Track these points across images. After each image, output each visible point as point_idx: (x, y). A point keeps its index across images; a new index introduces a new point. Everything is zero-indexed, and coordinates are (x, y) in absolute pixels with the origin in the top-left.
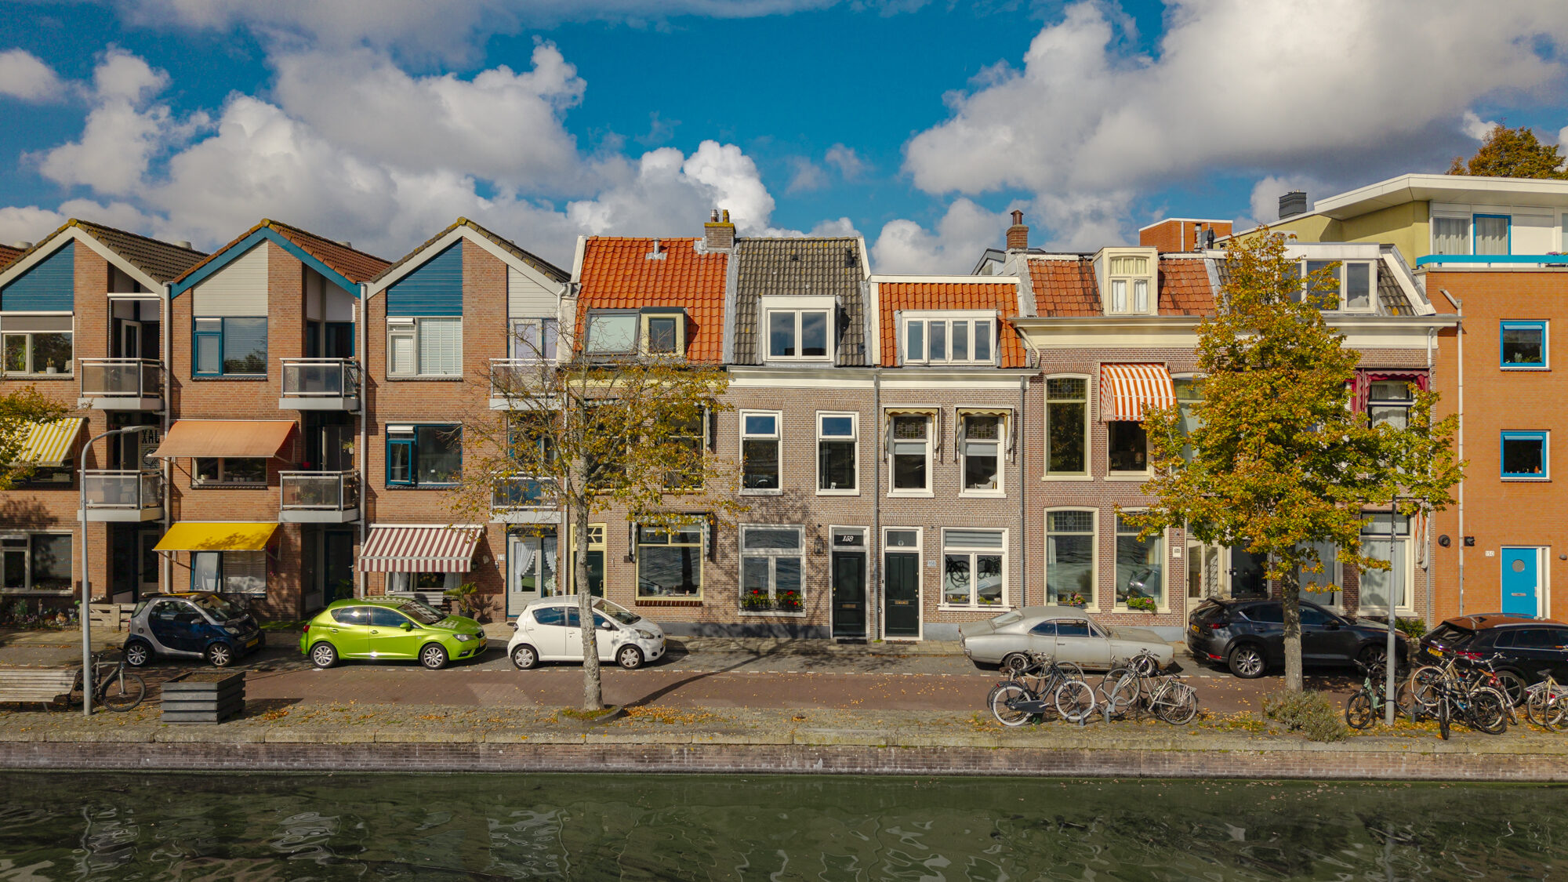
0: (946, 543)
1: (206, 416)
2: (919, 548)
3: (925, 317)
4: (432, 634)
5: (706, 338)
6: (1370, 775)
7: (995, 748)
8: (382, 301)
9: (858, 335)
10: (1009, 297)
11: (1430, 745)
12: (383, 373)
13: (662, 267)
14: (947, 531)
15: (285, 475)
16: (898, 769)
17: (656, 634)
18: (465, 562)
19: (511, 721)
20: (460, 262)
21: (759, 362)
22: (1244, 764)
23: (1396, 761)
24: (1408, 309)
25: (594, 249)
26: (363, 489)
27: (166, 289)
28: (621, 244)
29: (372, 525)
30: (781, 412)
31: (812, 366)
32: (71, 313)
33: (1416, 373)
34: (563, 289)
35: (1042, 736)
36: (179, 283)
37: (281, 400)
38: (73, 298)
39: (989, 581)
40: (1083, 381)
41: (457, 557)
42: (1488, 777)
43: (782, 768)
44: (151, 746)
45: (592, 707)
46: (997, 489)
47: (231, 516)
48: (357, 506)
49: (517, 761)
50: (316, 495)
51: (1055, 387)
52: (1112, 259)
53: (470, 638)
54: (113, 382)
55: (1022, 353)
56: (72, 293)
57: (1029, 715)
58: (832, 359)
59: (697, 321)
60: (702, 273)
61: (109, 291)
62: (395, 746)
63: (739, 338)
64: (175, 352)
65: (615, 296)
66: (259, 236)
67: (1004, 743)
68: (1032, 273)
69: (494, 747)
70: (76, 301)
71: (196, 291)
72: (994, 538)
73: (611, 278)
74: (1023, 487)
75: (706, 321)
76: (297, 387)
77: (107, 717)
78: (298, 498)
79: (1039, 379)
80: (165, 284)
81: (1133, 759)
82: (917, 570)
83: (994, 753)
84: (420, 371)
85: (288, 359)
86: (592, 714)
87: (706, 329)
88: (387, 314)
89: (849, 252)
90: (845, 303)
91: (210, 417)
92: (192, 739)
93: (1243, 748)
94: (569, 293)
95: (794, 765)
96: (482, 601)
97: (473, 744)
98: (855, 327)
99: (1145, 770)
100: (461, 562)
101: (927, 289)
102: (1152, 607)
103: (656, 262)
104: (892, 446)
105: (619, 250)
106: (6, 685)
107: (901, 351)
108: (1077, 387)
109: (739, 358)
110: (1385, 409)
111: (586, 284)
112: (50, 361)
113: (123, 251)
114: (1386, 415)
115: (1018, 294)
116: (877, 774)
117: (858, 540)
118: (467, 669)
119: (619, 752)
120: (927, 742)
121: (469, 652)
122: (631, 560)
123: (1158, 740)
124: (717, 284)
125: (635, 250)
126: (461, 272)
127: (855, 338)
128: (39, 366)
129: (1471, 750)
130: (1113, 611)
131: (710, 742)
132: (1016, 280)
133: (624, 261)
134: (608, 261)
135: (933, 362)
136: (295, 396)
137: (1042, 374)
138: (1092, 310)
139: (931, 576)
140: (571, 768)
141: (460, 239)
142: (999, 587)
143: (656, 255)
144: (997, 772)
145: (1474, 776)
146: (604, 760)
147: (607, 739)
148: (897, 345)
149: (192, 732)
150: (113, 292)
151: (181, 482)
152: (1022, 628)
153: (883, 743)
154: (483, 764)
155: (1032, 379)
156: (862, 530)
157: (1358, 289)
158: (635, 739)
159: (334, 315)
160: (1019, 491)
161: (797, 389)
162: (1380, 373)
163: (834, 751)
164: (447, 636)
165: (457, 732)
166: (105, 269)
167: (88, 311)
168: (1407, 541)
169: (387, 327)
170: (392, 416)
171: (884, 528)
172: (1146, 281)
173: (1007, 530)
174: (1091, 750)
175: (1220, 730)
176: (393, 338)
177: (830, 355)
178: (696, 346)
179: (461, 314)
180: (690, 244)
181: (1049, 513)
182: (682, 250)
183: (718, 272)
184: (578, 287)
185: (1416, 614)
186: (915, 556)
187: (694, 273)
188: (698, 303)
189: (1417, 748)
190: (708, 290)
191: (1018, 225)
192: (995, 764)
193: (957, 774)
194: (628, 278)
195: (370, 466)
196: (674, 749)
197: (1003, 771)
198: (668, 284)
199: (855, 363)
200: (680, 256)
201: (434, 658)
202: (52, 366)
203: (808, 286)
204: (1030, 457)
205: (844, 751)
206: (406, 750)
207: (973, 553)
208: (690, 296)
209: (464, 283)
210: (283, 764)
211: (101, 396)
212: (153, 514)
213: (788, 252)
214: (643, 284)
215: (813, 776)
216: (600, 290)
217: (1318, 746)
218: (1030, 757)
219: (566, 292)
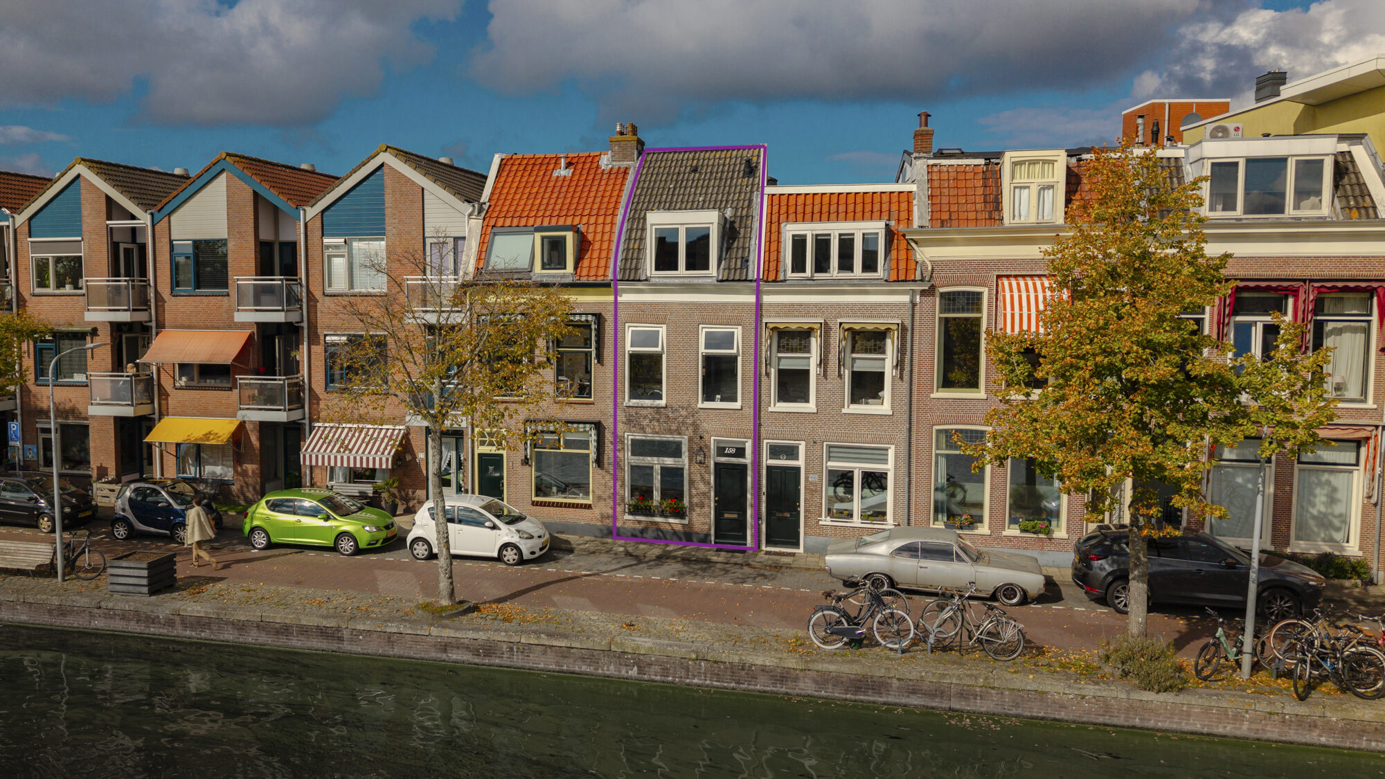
0: (829, 458)
1: (183, 327)
2: (800, 462)
3: (809, 230)
4: (345, 525)
5: (596, 255)
6: (1205, 730)
7: (802, 670)
8: (318, 224)
9: (744, 248)
10: (904, 206)
11: (1279, 705)
12: (321, 288)
13: (566, 183)
14: (830, 447)
15: (242, 379)
16: (708, 682)
17: (536, 535)
18: (387, 460)
19: (377, 610)
20: (382, 187)
21: (644, 278)
22: (1063, 707)
23: (1238, 718)
24: (1371, 211)
25: (507, 168)
26: (307, 392)
27: (149, 217)
28: (532, 162)
29: (317, 424)
30: (664, 326)
31: (695, 281)
32: (80, 238)
33: (1375, 285)
34: (471, 209)
35: (852, 662)
36: (159, 211)
37: (236, 314)
38: (81, 225)
39: (874, 499)
40: (979, 294)
41: (380, 457)
42: (1348, 745)
43: (600, 671)
44: (98, 611)
45: (445, 602)
46: (883, 406)
47: (205, 413)
48: (303, 407)
49: (374, 647)
50: (268, 398)
51: (950, 300)
52: (1015, 164)
53: (378, 529)
54: (114, 298)
55: (912, 265)
56: (80, 221)
57: (845, 639)
58: (715, 274)
59: (590, 237)
60: (602, 188)
61: (108, 219)
62: (277, 626)
63: (627, 254)
64: (159, 273)
65: (518, 214)
66: (218, 168)
67: (811, 666)
68: (930, 181)
69: (356, 633)
70: (84, 229)
71: (173, 218)
72: (881, 456)
73: (518, 197)
74: (910, 403)
75: (598, 237)
76: (252, 300)
77: (74, 585)
78: (253, 399)
79: (930, 292)
80: (149, 212)
81: (943, 692)
82: (799, 484)
83: (801, 674)
84: (351, 286)
85: (243, 277)
86: (443, 609)
87: (597, 246)
88: (323, 235)
89: (749, 162)
90: (735, 216)
91: (186, 328)
92: (127, 608)
93: (1061, 691)
94: (476, 213)
95: (611, 670)
96: (407, 494)
97: (338, 629)
98: (741, 240)
99: (956, 705)
100: (384, 460)
101: (818, 200)
102: (1048, 532)
103: (561, 178)
104: (774, 361)
105: (529, 168)
106: (6, 554)
107: (785, 265)
108: (973, 300)
109: (624, 273)
110: (1340, 325)
111: (493, 203)
112: (68, 280)
113: (117, 184)
114: (1339, 332)
115: (915, 202)
116: (688, 684)
117: (740, 452)
118: (373, 557)
119: (458, 645)
120: (736, 659)
121: (377, 541)
122: (527, 463)
123: (971, 676)
124: (613, 200)
125: (544, 167)
126: (383, 195)
127: (740, 251)
128: (60, 284)
129: (1328, 714)
130: (1004, 533)
131: (536, 642)
132: (913, 188)
133: (532, 179)
134: (517, 179)
135: (818, 276)
136: (251, 310)
137: (933, 288)
138: (990, 218)
139: (813, 490)
140: (418, 656)
141: (382, 165)
142: (884, 504)
143: (563, 172)
144: (803, 692)
145: (1332, 742)
146: (445, 651)
147: (448, 633)
148: (781, 259)
149: (127, 602)
150: (111, 220)
151: (167, 383)
152: (883, 549)
153: (694, 656)
154: (347, 646)
155: (923, 293)
156: (744, 443)
157: (1307, 191)
158: (471, 635)
159: (285, 237)
160: (906, 408)
161: (681, 304)
162: (1329, 285)
163: (648, 660)
164: (361, 527)
165: (326, 617)
166: (103, 200)
167: (93, 237)
168: (1356, 473)
169: (323, 247)
170: (328, 327)
171: (765, 441)
172: (1052, 187)
173: (893, 447)
174: (899, 679)
175: (1045, 670)
176: (329, 257)
177: (713, 270)
178: (586, 263)
179: (384, 234)
180: (597, 159)
181: (939, 431)
182: (587, 166)
183: (617, 187)
184: (486, 207)
185: (1360, 554)
186: (797, 470)
187: (594, 188)
188: (593, 220)
189: (1263, 707)
190: (604, 206)
191: (924, 128)
192: (801, 685)
193: (765, 692)
194: (533, 196)
195: (313, 372)
196: (505, 646)
197: (809, 692)
198: (568, 201)
199: (737, 278)
200: (585, 172)
201: (347, 545)
202: (70, 283)
203: (701, 199)
204: (919, 372)
205: (657, 661)
206: (285, 630)
207: (858, 468)
208: (586, 212)
209: (387, 205)
210: (193, 633)
211: (105, 310)
212: (144, 410)
213: (690, 163)
214: (545, 201)
215: (625, 681)
216: (505, 209)
217: (1148, 696)
218: (837, 681)
219: (473, 211)
